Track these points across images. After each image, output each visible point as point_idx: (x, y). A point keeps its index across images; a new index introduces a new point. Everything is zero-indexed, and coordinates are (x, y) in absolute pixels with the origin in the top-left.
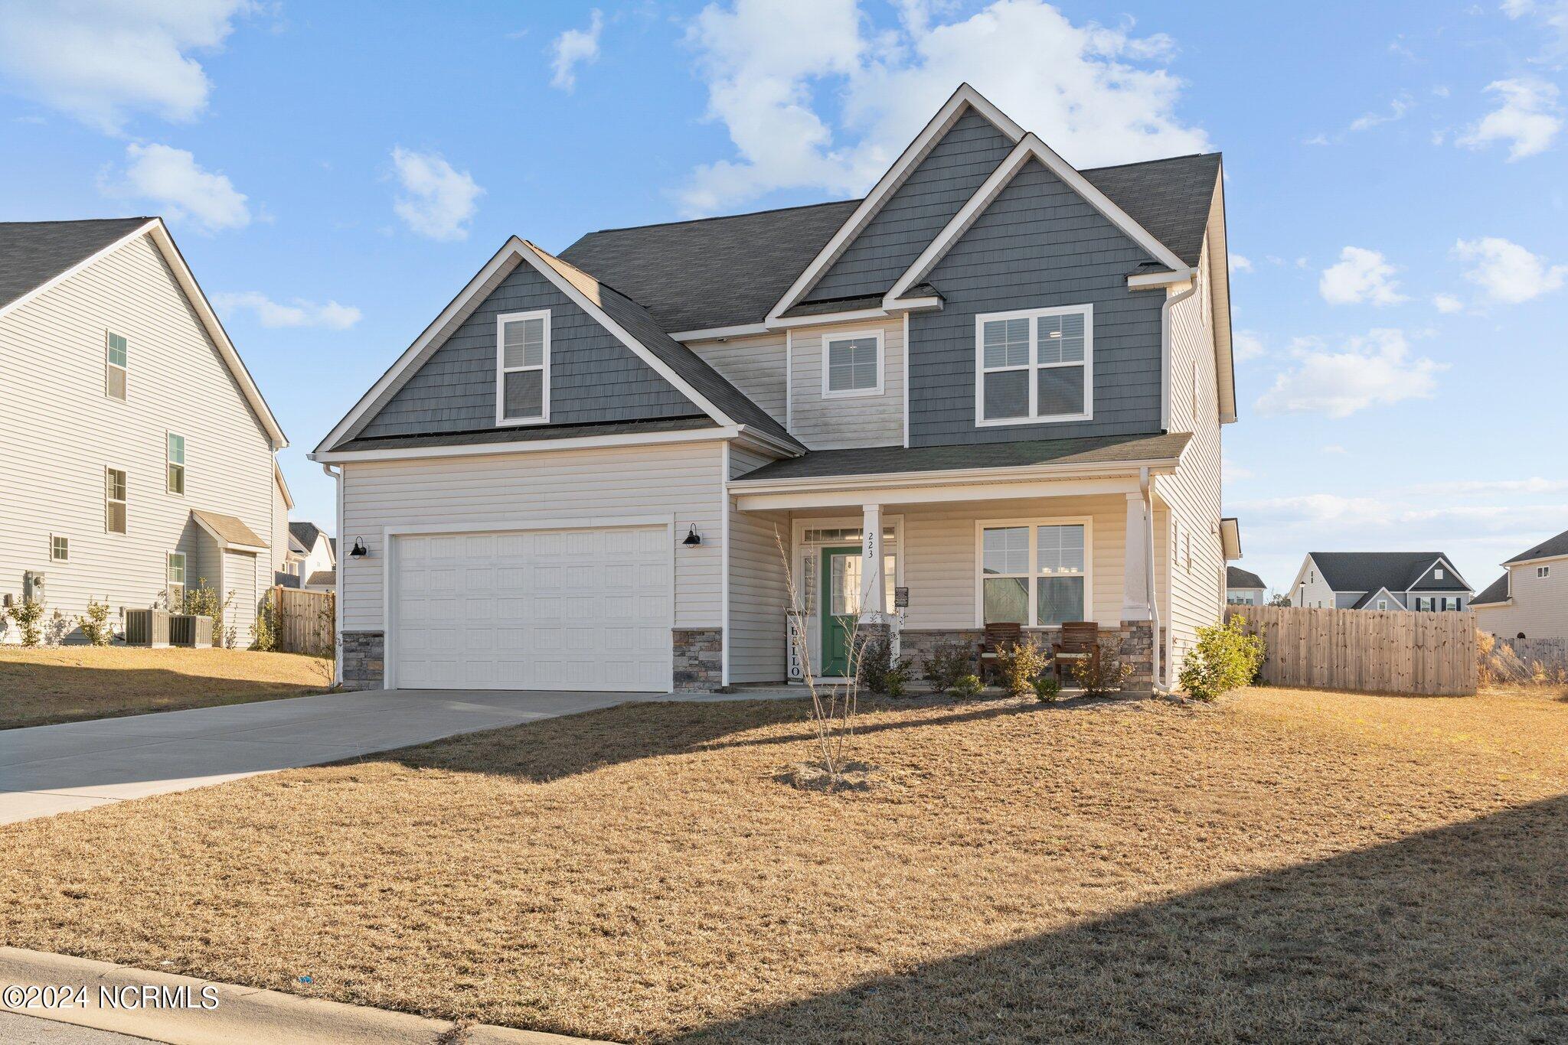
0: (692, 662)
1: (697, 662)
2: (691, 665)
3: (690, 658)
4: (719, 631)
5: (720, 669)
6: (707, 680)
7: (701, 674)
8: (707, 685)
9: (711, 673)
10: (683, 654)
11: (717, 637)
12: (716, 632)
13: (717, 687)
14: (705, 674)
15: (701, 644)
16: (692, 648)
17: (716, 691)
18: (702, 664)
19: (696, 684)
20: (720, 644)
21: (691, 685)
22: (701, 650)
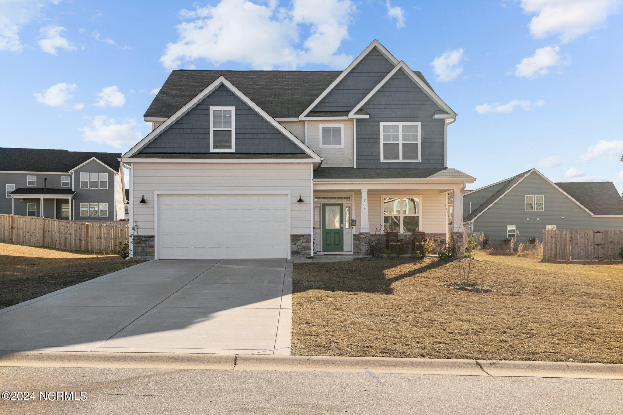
0: (298, 247)
1: (301, 247)
2: (298, 248)
3: (298, 246)
4: (310, 235)
5: (311, 249)
6: (305, 254)
7: (303, 252)
8: (305, 256)
9: (307, 251)
10: (295, 244)
11: (310, 237)
12: (309, 236)
13: (309, 256)
14: (304, 251)
15: (303, 240)
16: (299, 242)
17: (309, 258)
18: (303, 247)
19: (301, 255)
20: (311, 240)
21: (299, 256)
22: (303, 242)
